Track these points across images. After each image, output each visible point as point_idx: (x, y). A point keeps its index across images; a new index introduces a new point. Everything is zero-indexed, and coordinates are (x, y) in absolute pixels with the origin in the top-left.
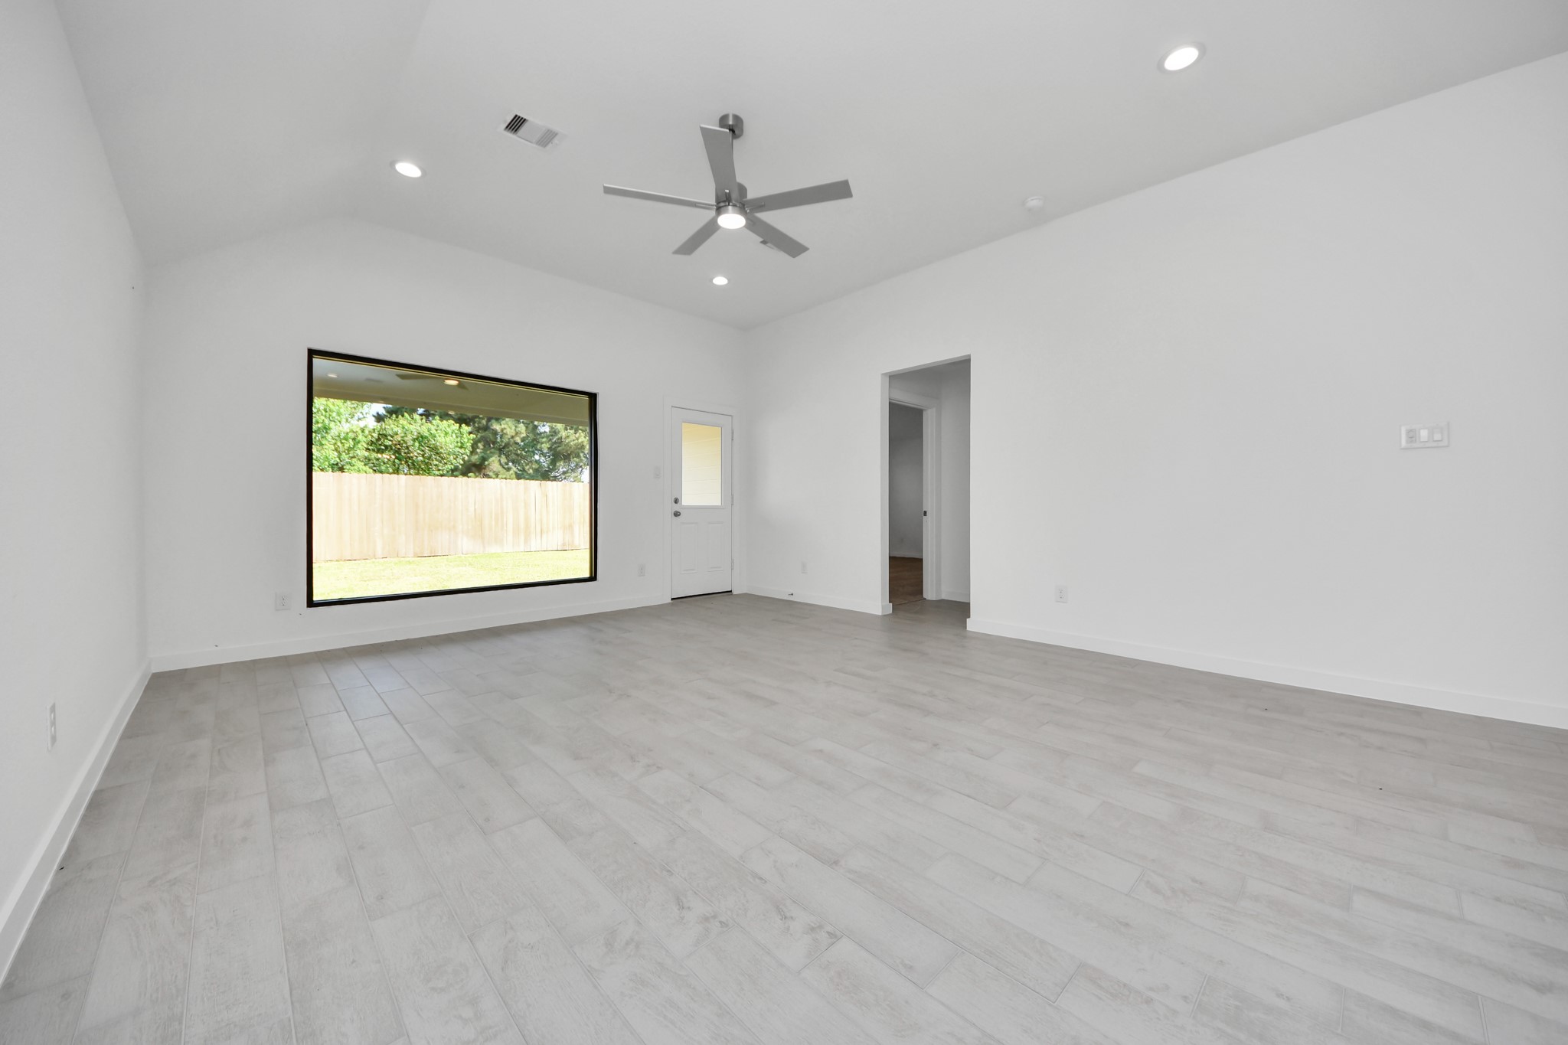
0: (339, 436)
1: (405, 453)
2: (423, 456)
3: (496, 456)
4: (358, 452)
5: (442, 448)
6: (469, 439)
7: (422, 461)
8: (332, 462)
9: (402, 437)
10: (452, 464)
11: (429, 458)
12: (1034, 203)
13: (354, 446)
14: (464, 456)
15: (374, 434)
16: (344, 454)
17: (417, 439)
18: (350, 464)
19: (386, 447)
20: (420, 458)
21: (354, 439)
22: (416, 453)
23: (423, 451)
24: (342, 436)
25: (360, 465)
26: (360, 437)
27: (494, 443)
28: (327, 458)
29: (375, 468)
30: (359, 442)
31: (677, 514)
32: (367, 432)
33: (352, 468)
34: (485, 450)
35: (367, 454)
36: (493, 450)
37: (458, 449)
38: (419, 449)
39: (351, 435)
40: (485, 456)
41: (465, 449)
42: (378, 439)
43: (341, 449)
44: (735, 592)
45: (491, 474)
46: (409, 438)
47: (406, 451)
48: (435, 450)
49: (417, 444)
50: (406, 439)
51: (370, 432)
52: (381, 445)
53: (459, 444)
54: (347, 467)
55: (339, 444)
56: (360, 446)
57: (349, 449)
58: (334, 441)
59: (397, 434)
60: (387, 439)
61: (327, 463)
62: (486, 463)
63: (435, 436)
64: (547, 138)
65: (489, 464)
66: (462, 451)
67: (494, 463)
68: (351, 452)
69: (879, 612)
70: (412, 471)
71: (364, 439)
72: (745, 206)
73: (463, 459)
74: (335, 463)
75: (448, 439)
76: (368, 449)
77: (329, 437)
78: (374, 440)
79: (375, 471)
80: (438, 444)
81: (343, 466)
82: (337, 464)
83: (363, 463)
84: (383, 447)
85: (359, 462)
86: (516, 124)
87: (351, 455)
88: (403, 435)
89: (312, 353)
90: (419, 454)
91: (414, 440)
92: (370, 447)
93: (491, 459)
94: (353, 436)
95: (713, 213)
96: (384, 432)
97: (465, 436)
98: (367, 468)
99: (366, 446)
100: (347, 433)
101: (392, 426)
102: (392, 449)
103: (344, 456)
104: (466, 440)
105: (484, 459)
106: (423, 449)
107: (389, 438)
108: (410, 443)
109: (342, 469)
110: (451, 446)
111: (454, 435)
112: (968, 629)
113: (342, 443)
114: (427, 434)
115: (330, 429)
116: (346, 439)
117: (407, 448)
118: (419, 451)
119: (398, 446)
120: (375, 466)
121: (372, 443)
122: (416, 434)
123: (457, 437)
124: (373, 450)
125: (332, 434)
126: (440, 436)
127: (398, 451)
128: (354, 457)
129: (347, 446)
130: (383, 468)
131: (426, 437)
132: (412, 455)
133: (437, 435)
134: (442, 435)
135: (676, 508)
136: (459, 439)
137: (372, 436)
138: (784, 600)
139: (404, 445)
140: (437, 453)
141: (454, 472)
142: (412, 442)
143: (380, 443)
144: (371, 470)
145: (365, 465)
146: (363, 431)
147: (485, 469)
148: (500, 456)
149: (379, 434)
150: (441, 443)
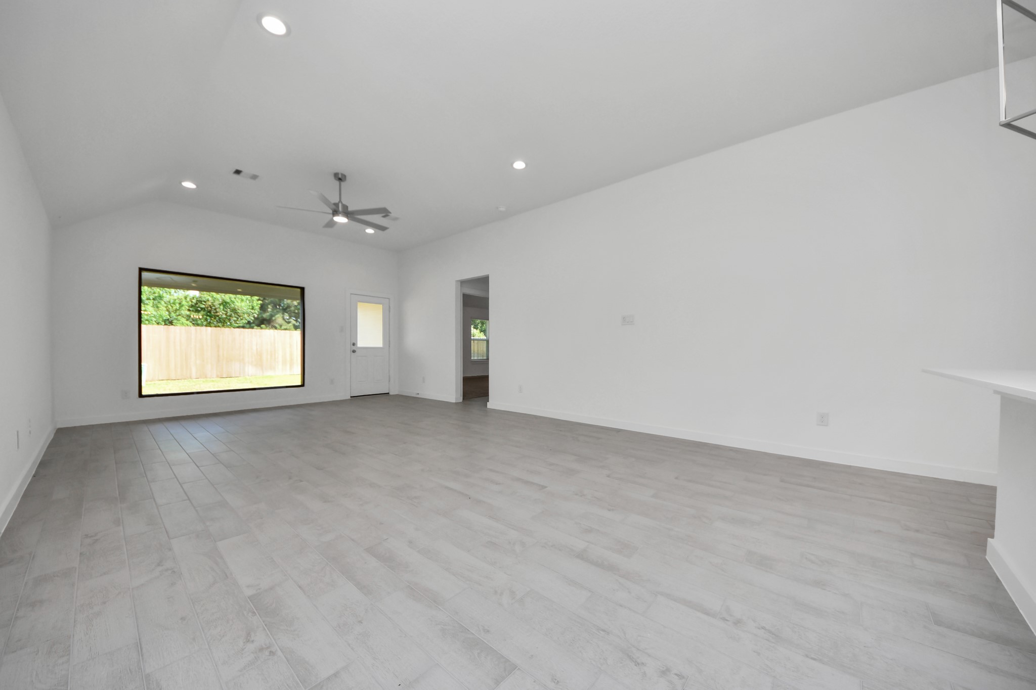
0: (169, 302)
1: (214, 313)
2: (226, 314)
3: (281, 314)
4: (183, 312)
5: (238, 309)
6: (257, 304)
7: (225, 318)
8: (165, 318)
9: (212, 303)
10: (246, 320)
11: (231, 316)
12: (502, 209)
13: (180, 308)
14: (254, 314)
15: (193, 301)
16: (173, 313)
17: (222, 304)
18: (177, 319)
19: (202, 308)
20: (224, 316)
21: (180, 304)
22: (221, 313)
23: (226, 311)
24: (172, 301)
25: (184, 320)
26: (184, 303)
27: (280, 305)
28: (161, 316)
29: (193, 322)
30: (183, 306)
31: (354, 351)
32: (188, 299)
33: (178, 322)
34: (273, 310)
35: (188, 313)
36: (278, 310)
37: (249, 310)
38: (223, 310)
39: (177, 301)
40: (273, 314)
41: (255, 310)
42: (197, 304)
43: (171, 310)
44: (391, 394)
45: (277, 325)
46: (217, 303)
47: (215, 311)
48: (234, 311)
49: (222, 307)
50: (214, 304)
51: (190, 299)
52: (198, 307)
53: (251, 307)
54: (175, 321)
55: (170, 307)
56: (183, 308)
57: (176, 310)
58: (165, 305)
59: (208, 301)
60: (202, 304)
61: (161, 319)
62: (274, 318)
63: (234, 302)
64: (254, 177)
65: (275, 319)
66: (253, 311)
67: (279, 318)
68: (178, 312)
69: (454, 401)
70: (220, 324)
71: (186, 304)
72: (347, 213)
73: (254, 317)
74: (167, 319)
75: (243, 304)
76: (189, 310)
77: (163, 303)
78: (193, 304)
79: (193, 324)
80: (236, 307)
81: (172, 321)
82: (168, 320)
83: (185, 319)
84: (199, 309)
85: (183, 319)
86: (238, 172)
87: (177, 314)
88: (212, 301)
89: (141, 270)
90: (223, 313)
91: (220, 304)
92: (191, 309)
93: (277, 316)
94: (179, 302)
95: (331, 216)
96: (200, 299)
97: (254, 302)
98: (188, 322)
99: (188, 308)
100: (175, 300)
101: (205, 296)
102: (205, 310)
103: (173, 315)
104: (255, 305)
105: (272, 316)
106: (226, 310)
107: (203, 303)
108: (217, 306)
109: (171, 323)
110: (245, 308)
111: (248, 302)
112: (488, 407)
113: (171, 306)
114: (228, 300)
115: (163, 297)
116: (174, 303)
117: (215, 309)
118: (223, 312)
119: (209, 308)
120: (194, 321)
121: (192, 306)
122: (221, 300)
123: (250, 302)
124: (193, 311)
125: (165, 300)
126: (238, 302)
127: (210, 312)
128: (180, 315)
129: (175, 308)
130: (199, 322)
131: (228, 303)
132: (218, 314)
133: (235, 301)
134: (239, 301)
135: (354, 348)
136: (250, 304)
137: (192, 302)
138: (413, 397)
139: (214, 308)
140: (236, 313)
141: (249, 325)
142: (219, 306)
143: (197, 306)
144: (191, 324)
145: (187, 320)
146: (186, 298)
147: (273, 322)
148: (283, 314)
149: (197, 300)
150: (238, 306)
